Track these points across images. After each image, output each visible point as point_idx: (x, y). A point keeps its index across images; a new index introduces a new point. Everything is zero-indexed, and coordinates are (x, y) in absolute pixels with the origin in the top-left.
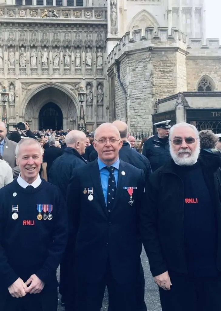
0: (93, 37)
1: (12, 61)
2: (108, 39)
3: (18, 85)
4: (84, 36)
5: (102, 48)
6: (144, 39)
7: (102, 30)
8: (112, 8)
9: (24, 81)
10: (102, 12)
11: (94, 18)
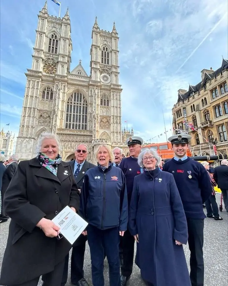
0: (89, 139)
1: (62, 145)
2: (92, 140)
3: (64, 152)
4: (86, 138)
5: (91, 142)
6: (99, 141)
7: (91, 137)
8: (94, 131)
9: (65, 151)
10: (91, 132)
11: (89, 133)
